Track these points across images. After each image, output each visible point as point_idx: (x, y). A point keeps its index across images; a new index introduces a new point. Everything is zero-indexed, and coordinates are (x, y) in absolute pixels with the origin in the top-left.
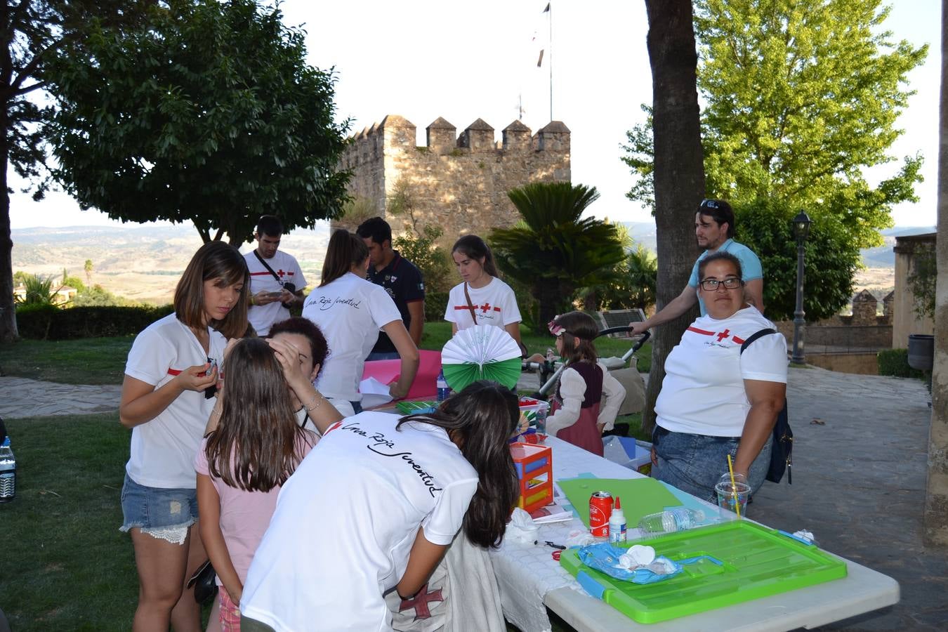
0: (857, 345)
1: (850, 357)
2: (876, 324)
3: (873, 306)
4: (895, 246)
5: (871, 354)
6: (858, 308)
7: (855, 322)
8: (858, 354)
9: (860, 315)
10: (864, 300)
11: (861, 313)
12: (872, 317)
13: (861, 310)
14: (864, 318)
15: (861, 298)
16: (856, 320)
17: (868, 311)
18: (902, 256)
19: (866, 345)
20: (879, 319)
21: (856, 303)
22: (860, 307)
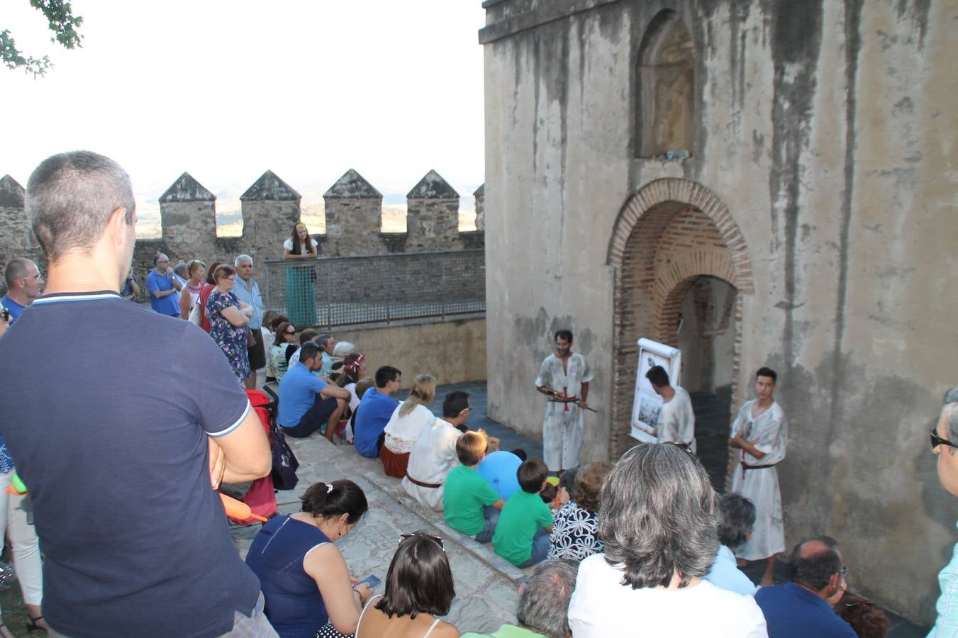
0: (421, 299)
1: (394, 331)
2: (459, 247)
3: (449, 207)
4: (483, 25)
5: (442, 322)
6: (418, 212)
7: (412, 248)
8: (409, 322)
9: (423, 230)
10: (430, 193)
11: (425, 224)
12: (449, 233)
13: (424, 218)
14: (433, 235)
15: (424, 189)
16: (415, 242)
17: (441, 218)
18: (500, 49)
19: (439, 298)
20: (466, 237)
21: (414, 202)
22: (423, 211)
